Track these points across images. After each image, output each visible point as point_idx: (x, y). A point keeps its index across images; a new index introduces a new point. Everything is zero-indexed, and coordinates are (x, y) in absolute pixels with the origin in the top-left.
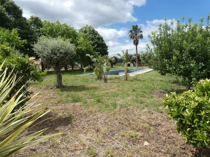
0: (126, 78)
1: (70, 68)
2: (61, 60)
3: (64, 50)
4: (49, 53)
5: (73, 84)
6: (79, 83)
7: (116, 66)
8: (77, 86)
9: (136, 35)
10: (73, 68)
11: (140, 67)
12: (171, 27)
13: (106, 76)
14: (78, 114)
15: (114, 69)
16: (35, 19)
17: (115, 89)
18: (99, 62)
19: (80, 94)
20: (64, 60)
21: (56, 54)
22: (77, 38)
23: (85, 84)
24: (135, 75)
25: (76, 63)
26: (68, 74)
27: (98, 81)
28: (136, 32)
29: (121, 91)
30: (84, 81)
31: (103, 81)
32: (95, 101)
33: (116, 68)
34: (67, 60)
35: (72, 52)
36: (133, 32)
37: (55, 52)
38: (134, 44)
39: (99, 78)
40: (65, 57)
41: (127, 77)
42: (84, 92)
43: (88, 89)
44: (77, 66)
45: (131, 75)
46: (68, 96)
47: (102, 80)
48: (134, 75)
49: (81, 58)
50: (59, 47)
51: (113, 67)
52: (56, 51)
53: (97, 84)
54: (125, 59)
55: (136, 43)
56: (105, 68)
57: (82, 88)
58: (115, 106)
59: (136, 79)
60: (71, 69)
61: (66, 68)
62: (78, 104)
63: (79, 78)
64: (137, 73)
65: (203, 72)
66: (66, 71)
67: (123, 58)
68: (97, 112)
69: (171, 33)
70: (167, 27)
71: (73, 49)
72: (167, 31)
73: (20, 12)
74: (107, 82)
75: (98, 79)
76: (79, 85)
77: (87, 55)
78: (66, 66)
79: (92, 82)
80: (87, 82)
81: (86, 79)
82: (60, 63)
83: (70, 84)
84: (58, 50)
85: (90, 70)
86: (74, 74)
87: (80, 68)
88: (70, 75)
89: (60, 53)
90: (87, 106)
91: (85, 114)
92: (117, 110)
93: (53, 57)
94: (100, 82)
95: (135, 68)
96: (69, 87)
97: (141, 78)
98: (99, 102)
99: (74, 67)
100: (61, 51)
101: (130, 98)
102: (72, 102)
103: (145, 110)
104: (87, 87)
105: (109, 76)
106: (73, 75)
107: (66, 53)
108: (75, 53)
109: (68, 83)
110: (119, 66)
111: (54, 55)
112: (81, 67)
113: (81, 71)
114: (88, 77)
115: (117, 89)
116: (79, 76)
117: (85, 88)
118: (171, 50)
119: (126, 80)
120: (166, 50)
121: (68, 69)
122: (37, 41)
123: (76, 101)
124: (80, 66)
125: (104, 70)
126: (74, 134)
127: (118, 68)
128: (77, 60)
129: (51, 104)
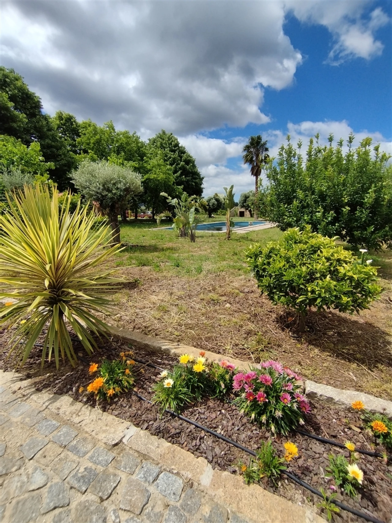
0: (229, 236)
1: (131, 216)
2: (119, 200)
3: (125, 185)
4: (99, 188)
5: (137, 242)
6: (147, 241)
7: (218, 215)
8: (145, 246)
9: (257, 156)
10: (136, 216)
11: (260, 219)
12: (298, 152)
13: (193, 231)
14: (147, 278)
15: (212, 221)
16: (66, 120)
17: (206, 251)
18: (183, 207)
19: (149, 256)
20: (123, 200)
21: (109, 190)
22: (145, 158)
23: (159, 243)
24: (246, 232)
25: (143, 208)
26: (128, 226)
27: (180, 239)
28: (258, 150)
29: (214, 254)
30: (157, 238)
31: (188, 239)
32: (172, 265)
33: (217, 219)
34: (129, 201)
35: (137, 188)
36: (252, 150)
37: (108, 187)
38: (252, 174)
39: (184, 234)
40: (126, 195)
41: (229, 234)
42: (156, 254)
43: (163, 250)
44: (144, 213)
45: (239, 231)
46: (131, 258)
47: (187, 237)
48: (244, 232)
49: (152, 199)
50: (114, 178)
51: (212, 217)
52: (110, 186)
53: (178, 243)
54: (228, 202)
55: (256, 172)
56: (192, 217)
57: (154, 249)
58: (199, 270)
59: (245, 238)
60: (133, 218)
61: (124, 216)
62: (146, 268)
63: (149, 233)
64: (251, 229)
65: (335, 226)
66: (125, 222)
67: (224, 199)
68: (174, 277)
69: (296, 162)
70: (291, 153)
71: (139, 183)
72: (291, 158)
73: (37, 106)
74: (194, 242)
75: (181, 236)
76: (148, 245)
77: (163, 194)
78: (125, 213)
79: (171, 240)
80: (161, 241)
81: (160, 236)
82: (117, 206)
83: (133, 242)
84: (114, 184)
85: (168, 221)
86: (140, 227)
87: (150, 217)
88: (132, 229)
89: (117, 189)
90: (160, 270)
91: (156, 279)
92: (201, 275)
93: (107, 195)
94: (183, 240)
95: (251, 220)
96: (133, 246)
97: (255, 236)
98: (178, 267)
99: (138, 215)
100: (119, 186)
101: (225, 262)
102: (138, 266)
103: (240, 277)
104: (160, 247)
105: (198, 232)
106: (138, 228)
107: (127, 190)
108: (142, 188)
109: (130, 241)
110: (223, 215)
111: (107, 193)
112: (152, 215)
113: (152, 222)
114: (165, 232)
115: (209, 251)
116: (148, 230)
117: (157, 248)
118: (294, 191)
119: (228, 239)
120: (285, 190)
121: (128, 217)
122: (78, 168)
123: (144, 265)
124: (149, 212)
125: (190, 220)
126: (142, 296)
127: (220, 219)
128: (144, 202)
129: (107, 268)
